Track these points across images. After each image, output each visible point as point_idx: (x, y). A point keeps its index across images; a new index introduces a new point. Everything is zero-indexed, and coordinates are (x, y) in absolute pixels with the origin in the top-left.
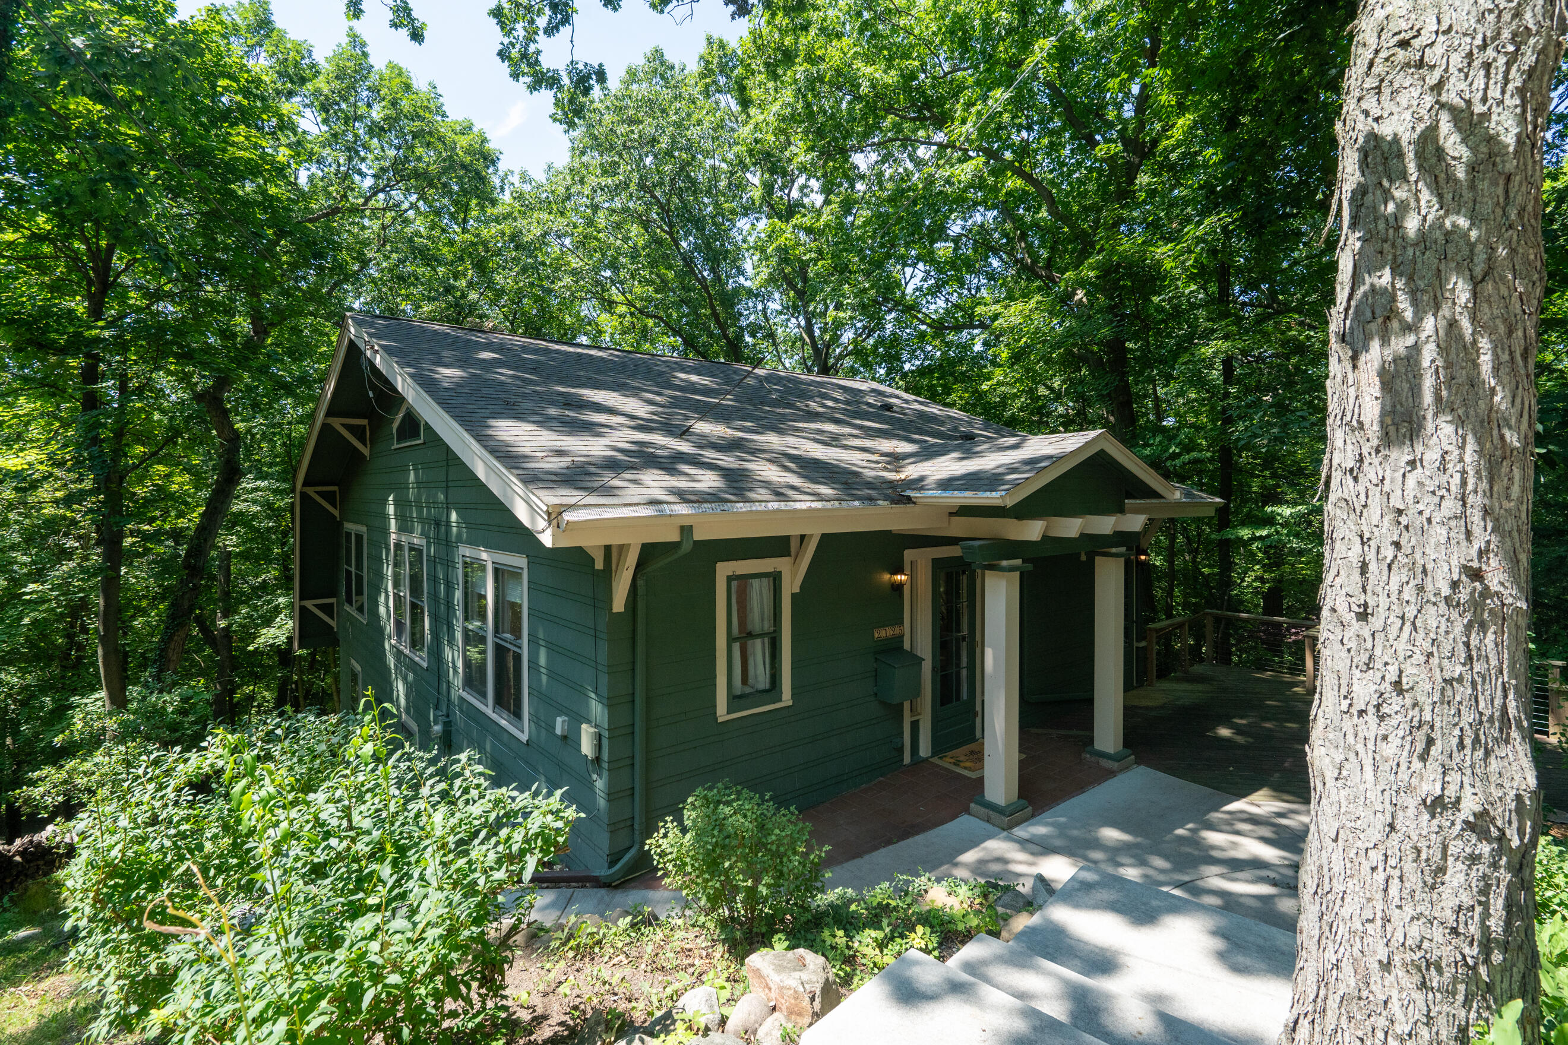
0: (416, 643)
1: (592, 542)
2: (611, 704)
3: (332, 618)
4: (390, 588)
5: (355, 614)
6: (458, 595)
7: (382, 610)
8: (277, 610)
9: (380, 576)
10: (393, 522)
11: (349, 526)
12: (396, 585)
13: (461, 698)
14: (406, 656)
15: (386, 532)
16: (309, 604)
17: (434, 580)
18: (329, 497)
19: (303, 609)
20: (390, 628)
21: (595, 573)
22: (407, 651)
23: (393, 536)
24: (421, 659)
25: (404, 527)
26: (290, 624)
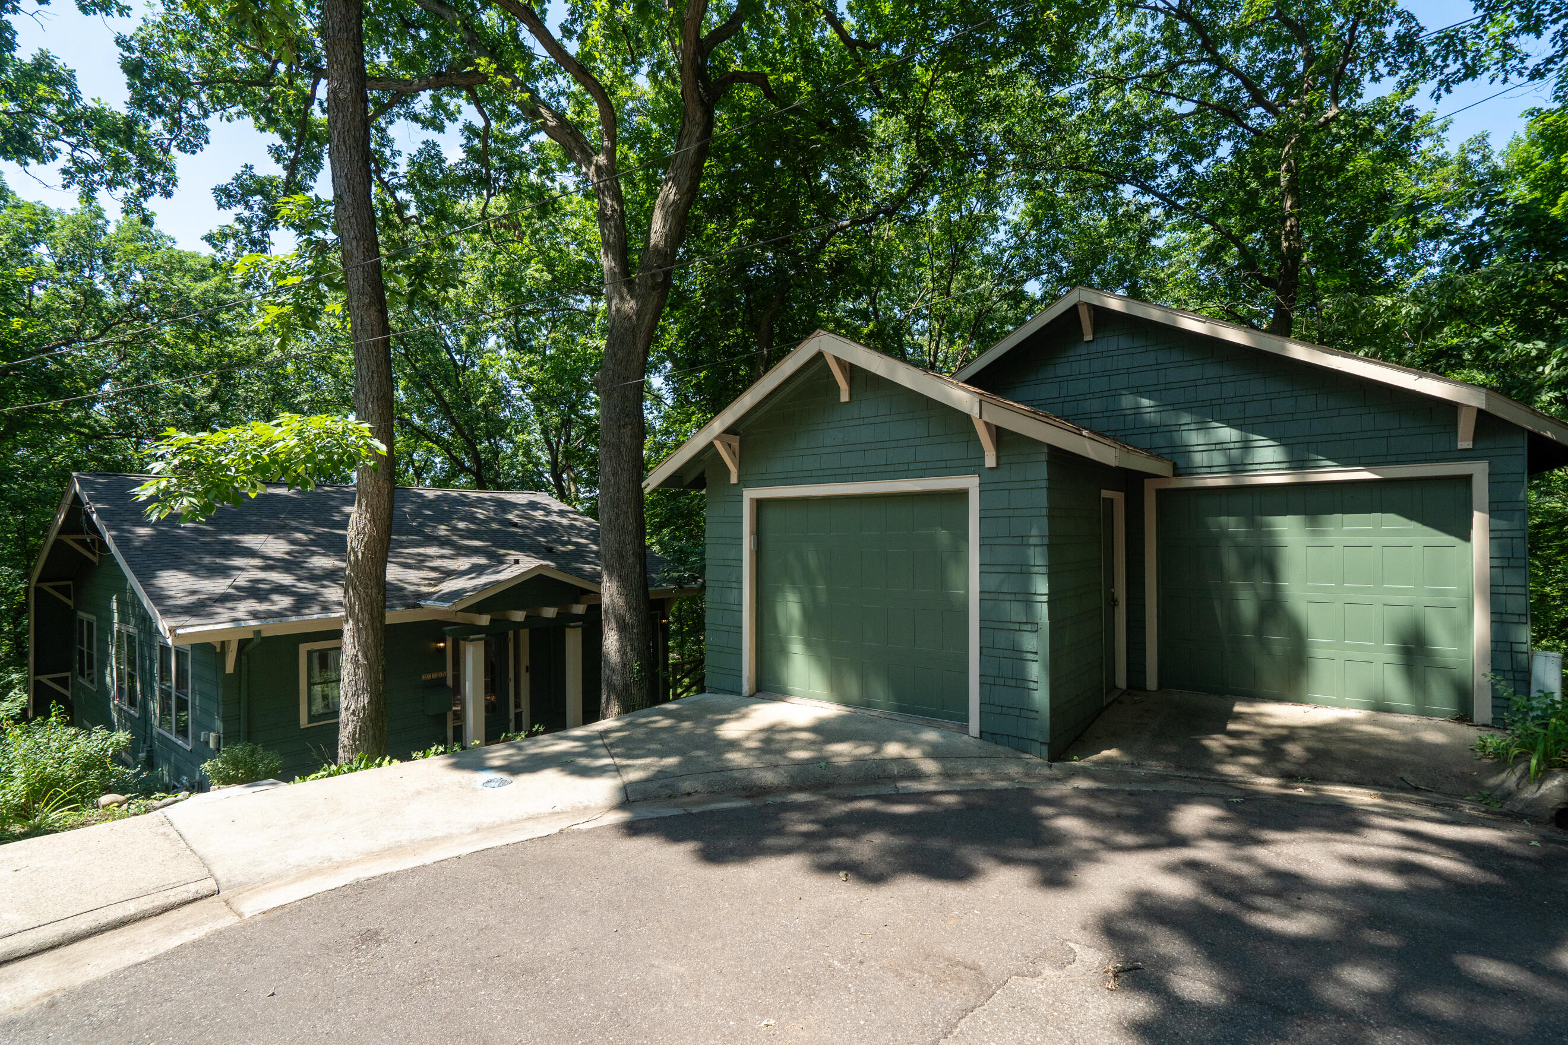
0: (132, 703)
1: (215, 640)
2: (225, 720)
3: (67, 688)
4: (114, 663)
5: (87, 684)
6: (157, 666)
7: (108, 679)
8: (10, 686)
9: (107, 655)
10: (116, 615)
11: (82, 615)
12: (118, 663)
13: (159, 734)
14: (125, 711)
15: (111, 624)
16: (44, 678)
17: (142, 657)
18: (65, 591)
19: (37, 684)
20: (114, 692)
21: (216, 653)
22: (125, 708)
23: (116, 625)
24: (135, 713)
25: (123, 620)
26: (25, 697)
